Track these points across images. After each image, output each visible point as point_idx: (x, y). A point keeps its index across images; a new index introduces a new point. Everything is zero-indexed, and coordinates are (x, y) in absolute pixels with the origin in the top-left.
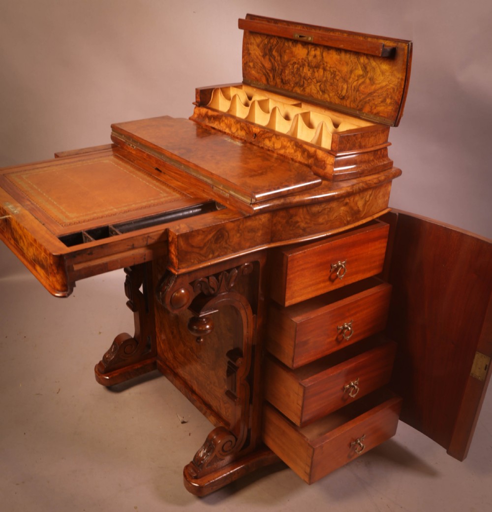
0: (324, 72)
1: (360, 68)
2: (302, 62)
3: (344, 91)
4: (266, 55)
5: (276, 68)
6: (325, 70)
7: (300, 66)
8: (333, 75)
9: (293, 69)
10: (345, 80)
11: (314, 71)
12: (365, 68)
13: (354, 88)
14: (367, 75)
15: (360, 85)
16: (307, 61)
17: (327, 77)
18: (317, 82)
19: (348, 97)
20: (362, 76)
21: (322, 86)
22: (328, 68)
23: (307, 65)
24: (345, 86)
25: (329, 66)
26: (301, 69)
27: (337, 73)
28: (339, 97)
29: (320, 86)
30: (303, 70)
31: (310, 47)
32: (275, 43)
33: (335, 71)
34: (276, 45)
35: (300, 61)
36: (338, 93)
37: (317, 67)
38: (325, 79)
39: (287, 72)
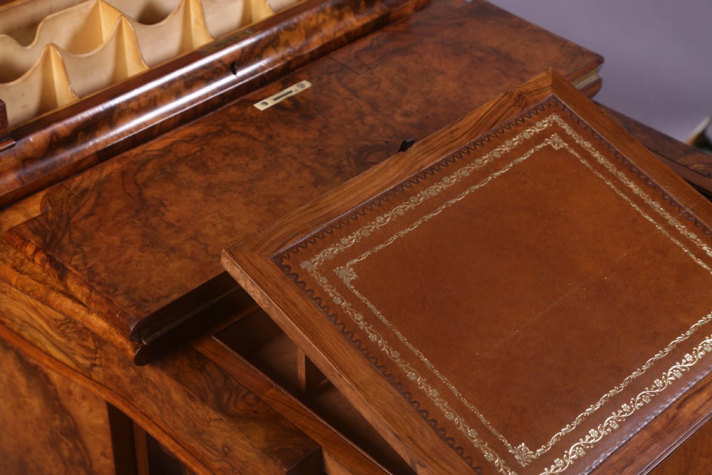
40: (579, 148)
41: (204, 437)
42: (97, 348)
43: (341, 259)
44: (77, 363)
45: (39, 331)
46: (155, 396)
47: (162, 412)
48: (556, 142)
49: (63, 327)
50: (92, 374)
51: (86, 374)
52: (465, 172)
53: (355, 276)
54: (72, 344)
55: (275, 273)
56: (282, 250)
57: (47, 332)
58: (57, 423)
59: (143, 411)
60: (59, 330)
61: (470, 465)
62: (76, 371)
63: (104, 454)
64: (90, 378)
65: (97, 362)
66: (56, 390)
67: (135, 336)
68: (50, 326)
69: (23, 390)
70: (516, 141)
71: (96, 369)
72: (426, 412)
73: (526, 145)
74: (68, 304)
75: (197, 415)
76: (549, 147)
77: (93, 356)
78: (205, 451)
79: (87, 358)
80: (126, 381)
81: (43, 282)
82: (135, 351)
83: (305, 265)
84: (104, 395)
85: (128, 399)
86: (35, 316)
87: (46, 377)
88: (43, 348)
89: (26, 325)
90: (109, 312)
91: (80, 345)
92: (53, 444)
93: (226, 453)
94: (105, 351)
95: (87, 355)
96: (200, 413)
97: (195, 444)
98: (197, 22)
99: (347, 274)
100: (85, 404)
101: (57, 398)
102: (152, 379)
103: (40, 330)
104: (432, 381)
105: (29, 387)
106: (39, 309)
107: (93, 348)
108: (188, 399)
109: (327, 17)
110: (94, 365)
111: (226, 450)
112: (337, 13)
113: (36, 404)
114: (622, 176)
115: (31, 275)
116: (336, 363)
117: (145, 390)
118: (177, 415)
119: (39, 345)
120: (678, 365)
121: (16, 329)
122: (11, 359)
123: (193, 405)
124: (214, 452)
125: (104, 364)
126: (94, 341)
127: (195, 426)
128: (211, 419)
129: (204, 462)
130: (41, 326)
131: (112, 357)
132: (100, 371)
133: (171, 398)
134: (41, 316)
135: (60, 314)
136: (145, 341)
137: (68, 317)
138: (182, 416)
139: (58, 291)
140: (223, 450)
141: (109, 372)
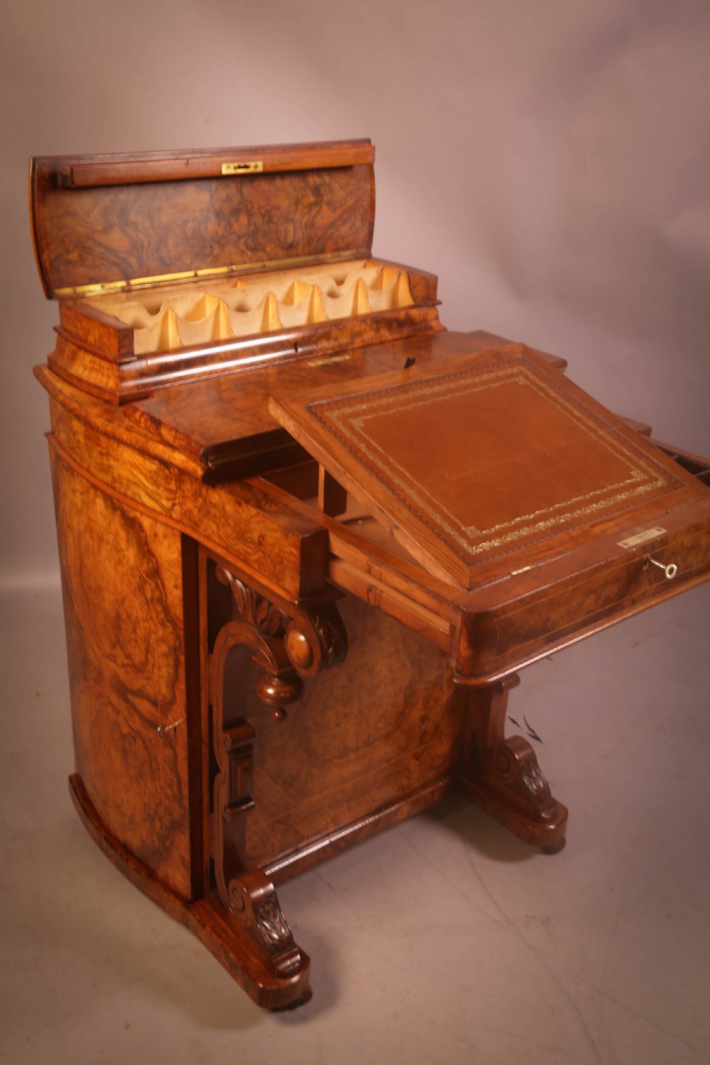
0: (249, 219)
1: (310, 194)
2: (201, 215)
3: (291, 235)
4: (112, 227)
5: (143, 242)
6: (250, 214)
7: (199, 223)
8: (266, 218)
9: (185, 233)
11: (230, 224)
12: (317, 191)
13: (306, 224)
14: (322, 200)
15: (314, 217)
16: (212, 210)
17: (255, 225)
18: (239, 238)
19: (298, 243)
20: (316, 204)
21: (250, 241)
22: (255, 210)
23: (211, 216)
24: (291, 227)
25: (256, 205)
26: (201, 226)
27: (273, 213)
28: (283, 248)
29: (246, 242)
30: (206, 227)
31: (212, 185)
32: (132, 199)
33: (270, 211)
35: (197, 215)
36: (280, 242)
37: (235, 213)
38: (252, 228)
39: (171, 242)
40: (537, 386)
41: (246, 536)
42: (177, 488)
43: (355, 415)
44: (162, 506)
45: (138, 486)
46: (215, 516)
47: (218, 528)
48: (521, 381)
49: (155, 476)
50: (173, 513)
51: (168, 514)
52: (452, 386)
53: (362, 425)
54: (161, 490)
55: (306, 415)
56: (311, 404)
57: (144, 485)
58: (145, 566)
59: (206, 534)
60: (152, 480)
61: (433, 531)
62: (161, 514)
63: (176, 587)
64: (171, 517)
66: (146, 537)
67: (204, 458)
68: (146, 478)
69: (123, 545)
70: (492, 375)
72: (404, 501)
73: (498, 379)
74: (159, 449)
75: (243, 518)
76: (516, 383)
77: (174, 496)
78: (246, 549)
79: (168, 499)
80: (195, 511)
81: (145, 436)
82: (202, 470)
83: (327, 414)
84: (180, 527)
85: (196, 526)
86: (136, 472)
87: (141, 526)
88: (140, 501)
89: (130, 483)
90: (188, 443)
91: (166, 489)
92: (141, 588)
93: (261, 543)
94: (183, 490)
95: (169, 497)
96: (244, 515)
97: (241, 547)
98: (273, 317)
99: (358, 423)
100: (166, 543)
101: (146, 544)
102: (213, 501)
103: (140, 484)
104: (411, 485)
105: (128, 541)
106: (140, 466)
107: (174, 488)
108: (237, 506)
110: (174, 505)
111: (261, 540)
113: (131, 554)
114: (567, 404)
115: (138, 433)
116: (343, 466)
117: (208, 514)
118: (229, 525)
119: (137, 498)
120: (594, 505)
121: (122, 490)
122: (117, 519)
123: (240, 510)
124: (253, 546)
125: (181, 502)
126: (176, 482)
127: (240, 529)
128: (251, 517)
129: (245, 561)
130: (140, 481)
131: (187, 493)
132: (177, 508)
133: (225, 512)
134: (141, 472)
135: (154, 464)
136: (210, 465)
137: (159, 465)
138: (232, 524)
139: (154, 440)
140: (259, 540)
141: (185, 508)
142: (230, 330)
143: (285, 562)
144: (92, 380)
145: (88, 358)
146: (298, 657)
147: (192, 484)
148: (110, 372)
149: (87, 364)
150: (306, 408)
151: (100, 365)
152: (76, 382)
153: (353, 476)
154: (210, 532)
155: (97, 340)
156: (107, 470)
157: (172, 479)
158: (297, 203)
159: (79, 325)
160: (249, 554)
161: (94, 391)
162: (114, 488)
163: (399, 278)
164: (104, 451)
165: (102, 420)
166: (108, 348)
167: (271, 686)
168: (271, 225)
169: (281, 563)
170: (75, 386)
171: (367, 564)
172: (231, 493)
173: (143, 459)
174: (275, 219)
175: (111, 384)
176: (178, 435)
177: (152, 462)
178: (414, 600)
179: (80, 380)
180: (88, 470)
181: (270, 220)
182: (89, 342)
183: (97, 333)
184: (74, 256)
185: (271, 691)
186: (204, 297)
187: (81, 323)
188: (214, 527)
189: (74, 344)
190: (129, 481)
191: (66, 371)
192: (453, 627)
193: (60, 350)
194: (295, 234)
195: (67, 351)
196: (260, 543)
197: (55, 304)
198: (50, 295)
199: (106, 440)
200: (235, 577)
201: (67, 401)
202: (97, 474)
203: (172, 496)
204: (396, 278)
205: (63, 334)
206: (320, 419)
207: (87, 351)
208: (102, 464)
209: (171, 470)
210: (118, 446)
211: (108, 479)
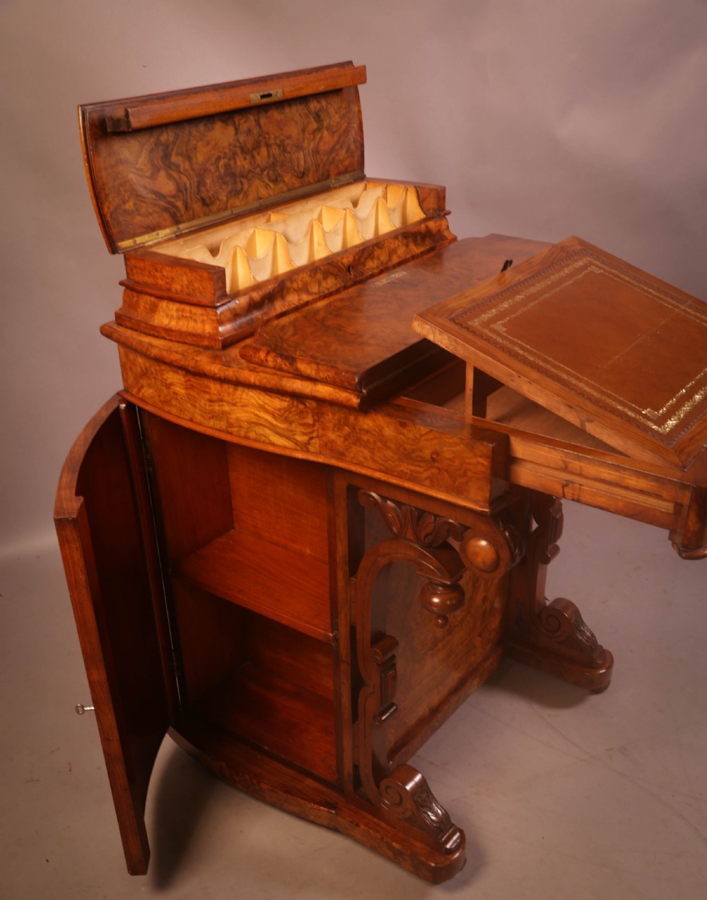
0: (268, 151)
1: (313, 121)
2: (230, 150)
3: (302, 163)
4: (158, 171)
5: (185, 184)
6: (268, 146)
7: (230, 159)
8: (282, 148)
9: (218, 171)
10: (299, 147)
11: (253, 157)
12: (318, 117)
13: (313, 151)
14: (322, 126)
15: (318, 143)
16: (238, 145)
17: (273, 156)
18: (262, 171)
19: (309, 171)
20: (318, 130)
21: (271, 173)
22: (272, 141)
23: (239, 151)
24: (301, 155)
25: (272, 136)
26: (232, 162)
27: (287, 142)
28: (297, 177)
29: (268, 174)
30: (235, 163)
31: (237, 119)
32: (171, 139)
33: (284, 140)
34: (174, 143)
35: (227, 150)
36: (295, 171)
37: (257, 146)
38: (272, 159)
39: (208, 181)
40: (611, 273)
41: (413, 455)
42: (315, 421)
43: (492, 321)
44: (296, 443)
45: (264, 426)
46: (368, 442)
47: (373, 453)
48: (593, 268)
49: (286, 413)
50: (310, 447)
51: (304, 449)
52: (548, 282)
54: (294, 427)
55: (455, 327)
56: (452, 316)
57: (271, 424)
60: (282, 418)
61: (622, 418)
62: (295, 450)
64: (307, 452)
65: (314, 435)
67: (356, 390)
68: (275, 417)
70: (571, 268)
71: (313, 441)
72: (582, 394)
73: (578, 271)
74: (297, 385)
75: (409, 438)
76: (592, 272)
77: (312, 430)
78: (413, 468)
79: (305, 434)
80: (339, 441)
81: (277, 375)
82: (358, 398)
83: (470, 323)
85: (341, 455)
86: (260, 413)
88: (267, 441)
89: (253, 425)
90: (336, 373)
91: (300, 424)
94: (322, 422)
95: (305, 431)
96: (411, 435)
97: (405, 467)
99: (500, 328)
102: (365, 427)
103: (267, 424)
106: (266, 406)
107: (311, 422)
108: (399, 427)
109: (400, 244)
110: (311, 438)
111: (434, 456)
112: (405, 241)
115: (266, 373)
117: (358, 441)
118: (389, 448)
119: (263, 438)
121: (242, 434)
123: (405, 431)
124: (422, 464)
125: (320, 434)
126: (313, 416)
127: (405, 449)
128: (421, 435)
129: (412, 479)
130: (267, 420)
131: (328, 424)
132: (316, 442)
133: (383, 436)
134: (267, 411)
135: (285, 401)
136: (364, 391)
137: (291, 402)
138: (393, 446)
139: (288, 377)
140: (432, 457)
141: (325, 439)
142: (290, 261)
143: (469, 474)
144: (184, 329)
145: (174, 307)
146: (484, 563)
147: (334, 414)
148: (205, 318)
149: (175, 314)
150: (450, 320)
151: (190, 312)
152: (163, 334)
153: (528, 378)
154: (361, 459)
155: (185, 287)
156: (223, 415)
157: (308, 413)
158: (304, 130)
159: (158, 275)
160: (419, 473)
161: (189, 340)
162: (231, 433)
163: (406, 194)
164: (215, 398)
165: (219, 366)
166: (200, 293)
167: (435, 595)
168: (286, 154)
169: (465, 475)
170: (164, 338)
171: (564, 462)
172: (389, 415)
173: (269, 398)
174: (289, 149)
175: (208, 329)
176: (320, 367)
177: (282, 400)
178: (627, 488)
179: (168, 330)
180: (191, 420)
181: (285, 150)
182: (173, 290)
183: (185, 278)
184: (130, 206)
185: (436, 600)
186: (255, 232)
187: (161, 272)
188: (367, 453)
189: (151, 295)
190: (250, 423)
191: (146, 323)
192: (678, 507)
193: (129, 304)
194: (305, 162)
195: (142, 304)
196: (434, 460)
197: (120, 258)
198: (113, 249)
199: (218, 386)
200: (384, 498)
201: (164, 353)
202: (205, 422)
203: (310, 430)
204: (404, 193)
205: (131, 287)
206: (467, 328)
207: (171, 300)
208: (212, 411)
209: (307, 404)
210: (236, 390)
211: (223, 425)
